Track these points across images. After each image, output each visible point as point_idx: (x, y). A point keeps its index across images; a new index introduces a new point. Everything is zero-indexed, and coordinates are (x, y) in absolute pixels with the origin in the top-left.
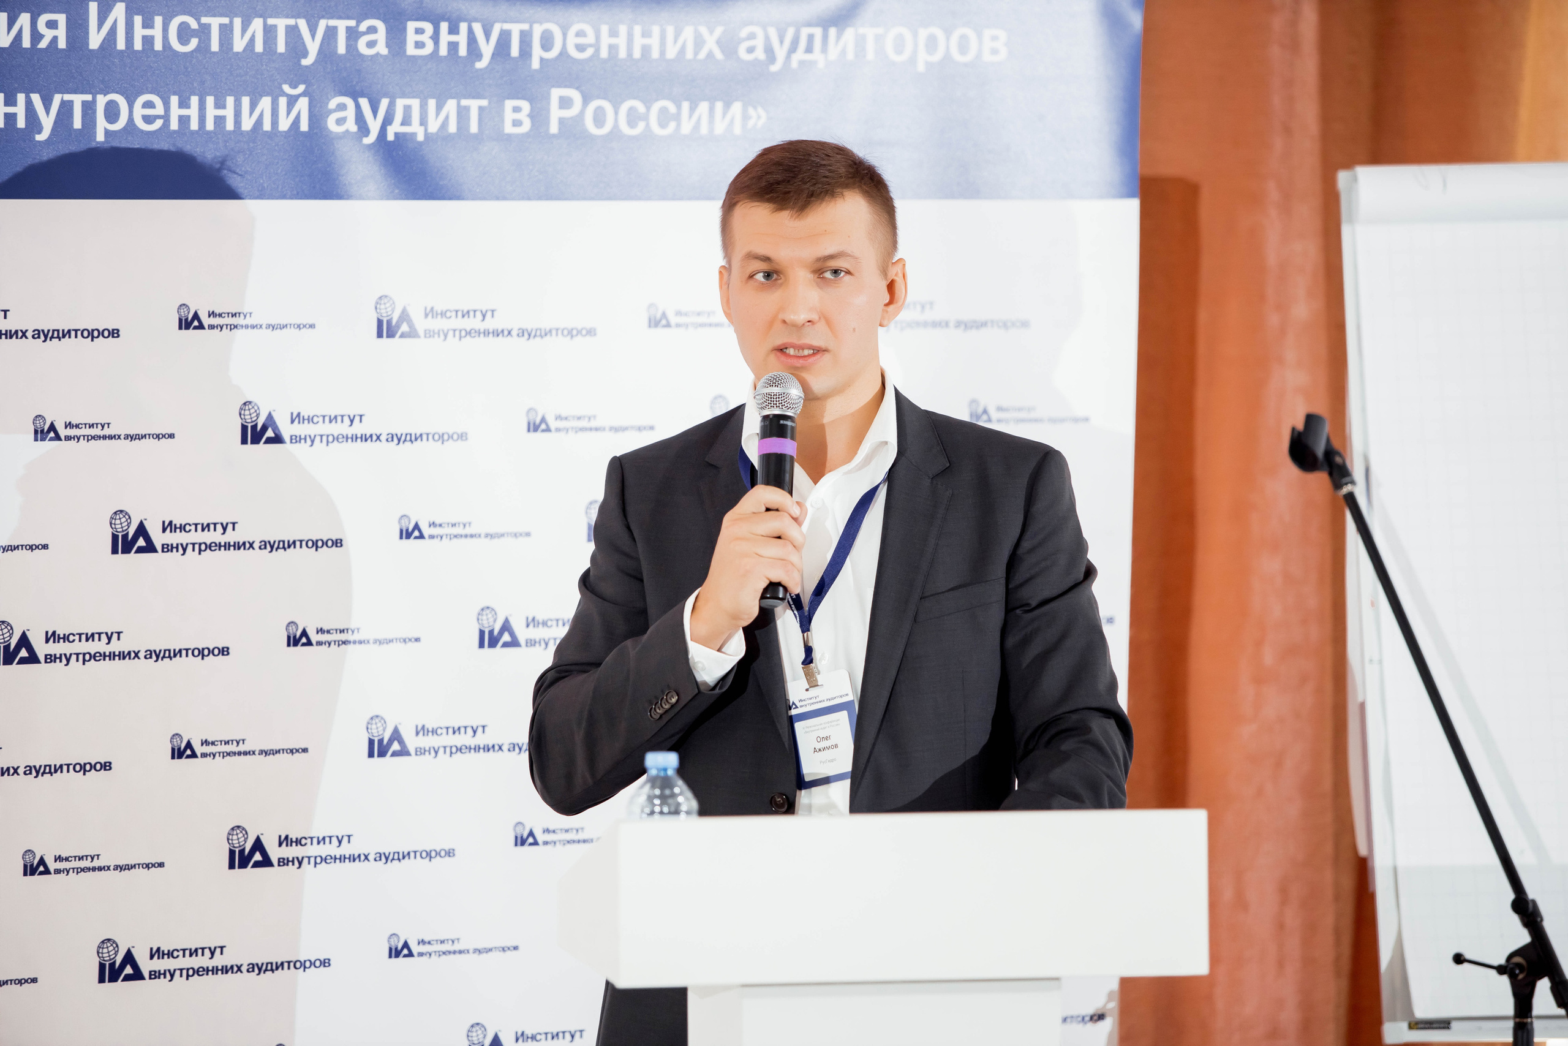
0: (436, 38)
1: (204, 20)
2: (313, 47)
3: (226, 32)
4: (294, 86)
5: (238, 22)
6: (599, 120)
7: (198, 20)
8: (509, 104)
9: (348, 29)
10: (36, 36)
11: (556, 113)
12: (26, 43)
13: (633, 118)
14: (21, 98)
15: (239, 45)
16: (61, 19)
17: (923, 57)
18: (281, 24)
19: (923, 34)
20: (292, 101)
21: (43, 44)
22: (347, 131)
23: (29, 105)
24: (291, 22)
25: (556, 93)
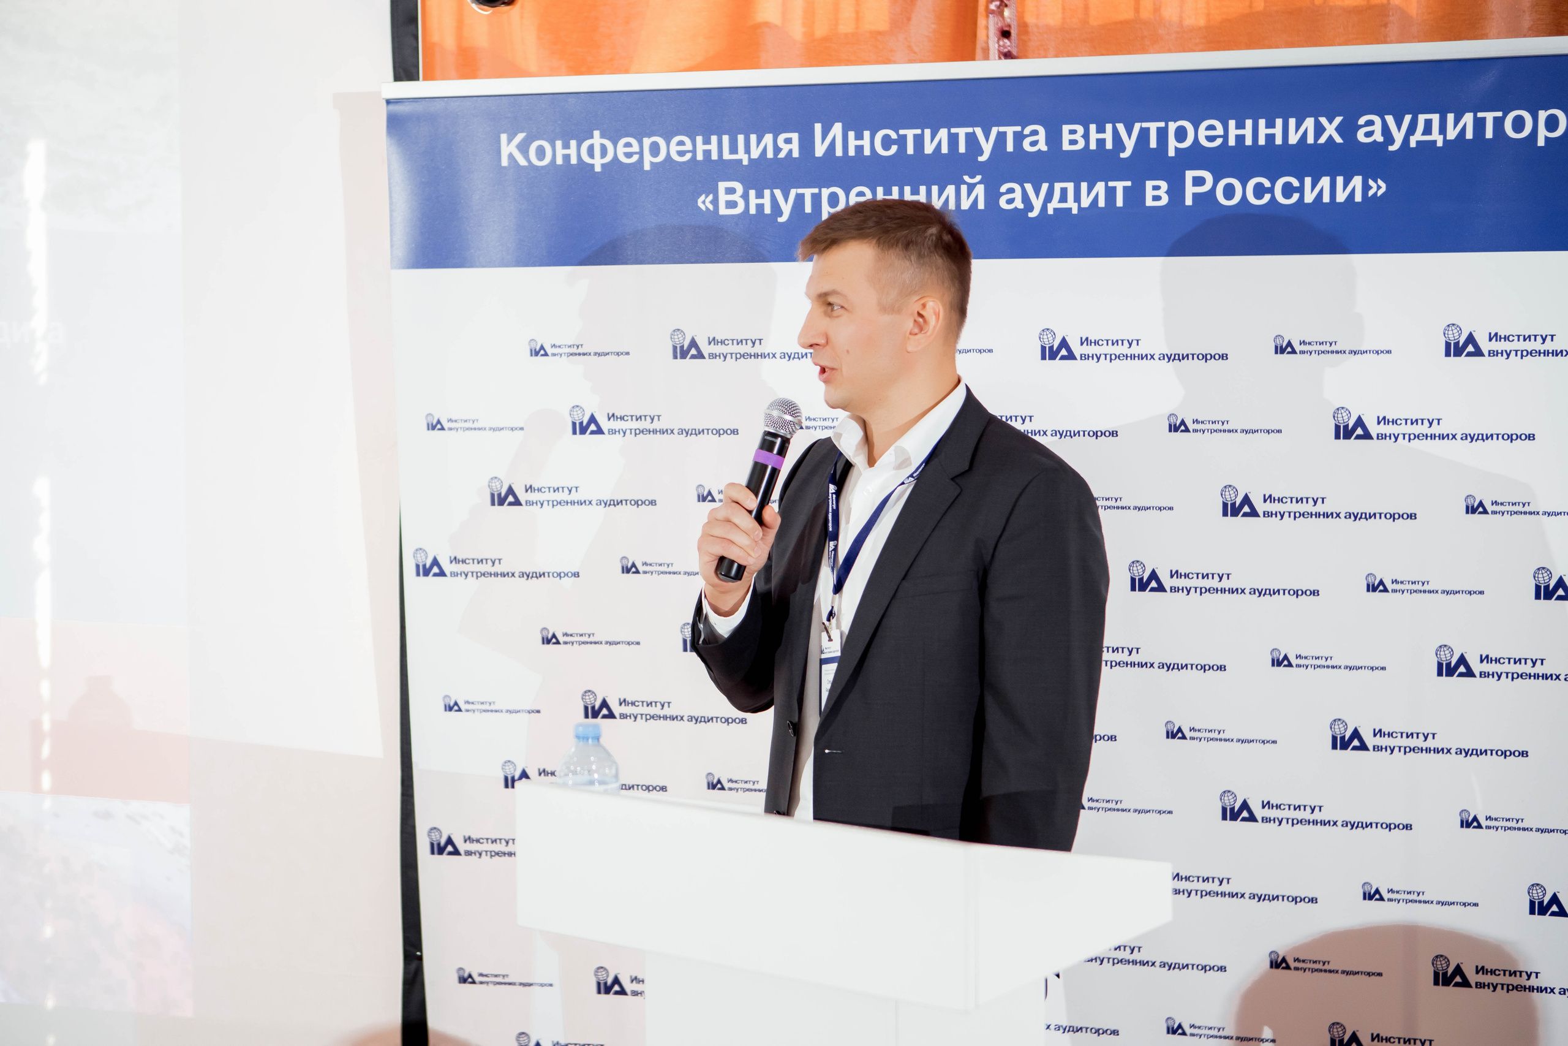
0: (1086, 136)
1: (902, 132)
2: (987, 147)
3: (919, 141)
4: (972, 177)
5: (928, 132)
6: (1229, 192)
7: (897, 133)
8: (1149, 184)
9: (1015, 133)
10: (777, 150)
11: (1190, 190)
12: (770, 154)
13: (1259, 191)
14: (767, 192)
15: (929, 149)
16: (795, 137)
17: (1543, 133)
18: (962, 132)
19: (1543, 115)
20: (971, 188)
21: (782, 155)
22: (1016, 207)
23: (773, 198)
24: (970, 130)
25: (1190, 175)
